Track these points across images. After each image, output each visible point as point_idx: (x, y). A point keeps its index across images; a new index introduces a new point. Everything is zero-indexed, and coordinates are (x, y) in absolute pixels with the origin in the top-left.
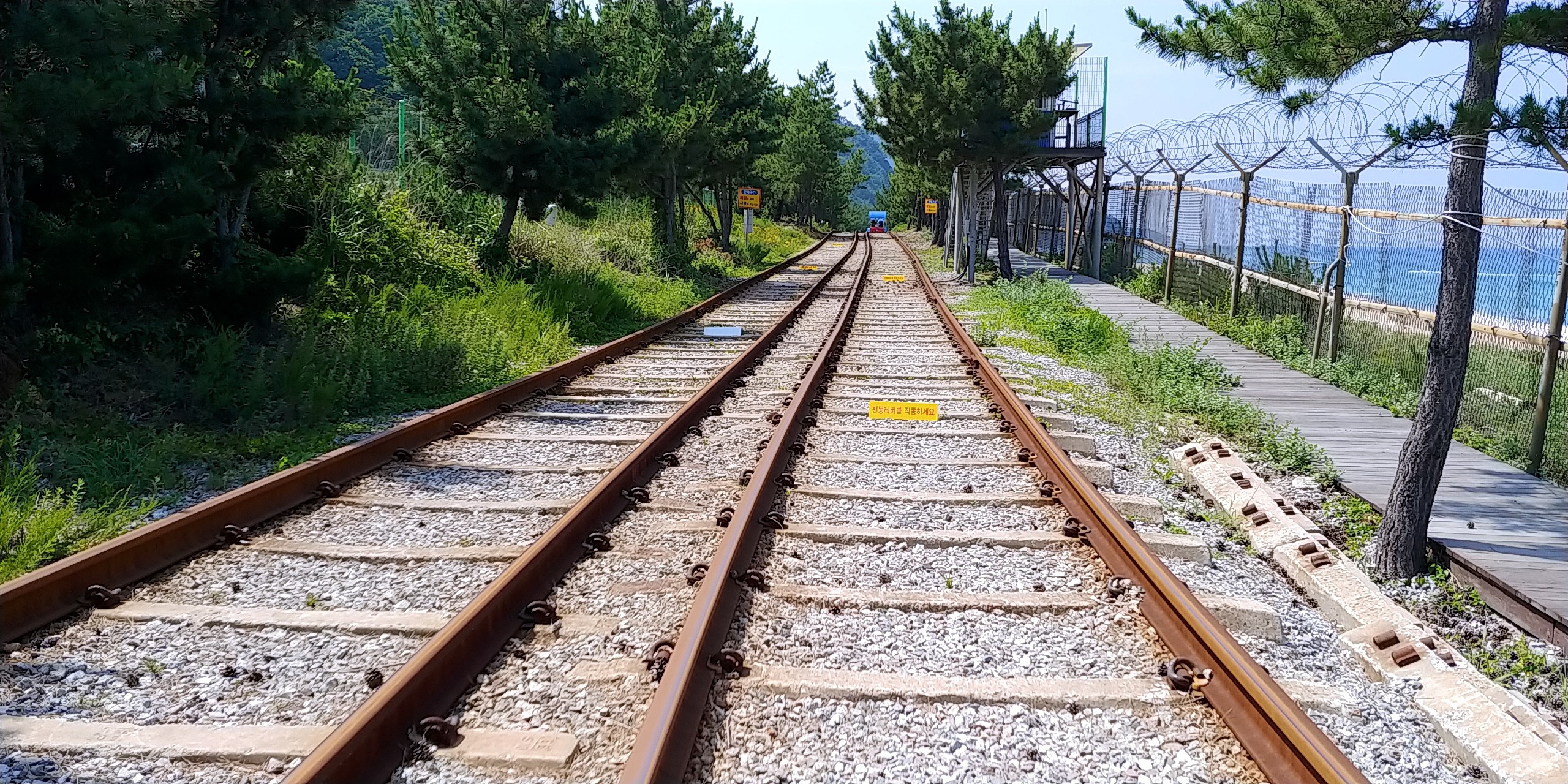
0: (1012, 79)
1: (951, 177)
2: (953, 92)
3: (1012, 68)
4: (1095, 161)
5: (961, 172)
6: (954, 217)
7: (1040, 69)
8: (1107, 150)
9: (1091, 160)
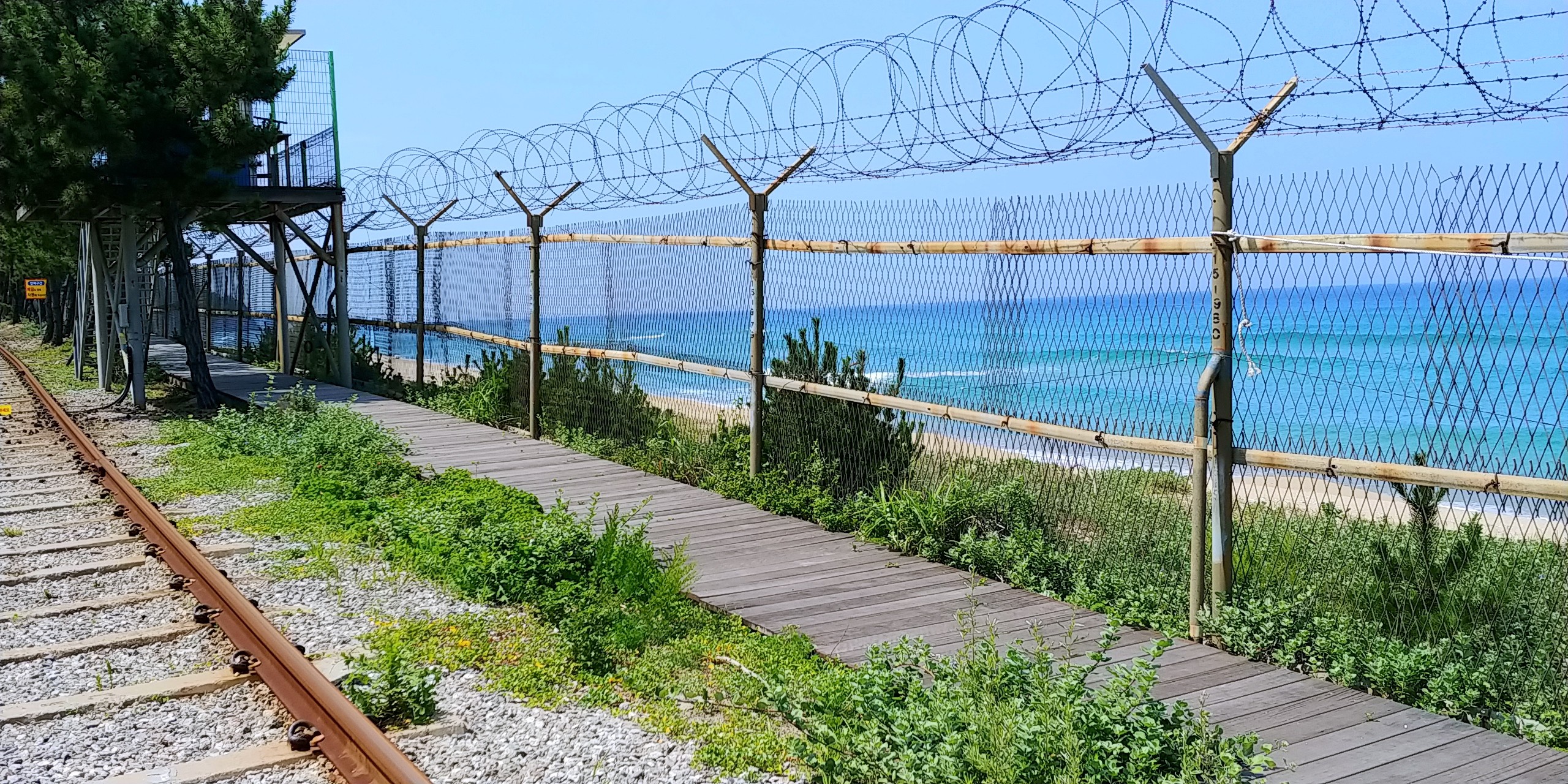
0: (190, 65)
1: (76, 240)
2: (82, 80)
3: (189, 44)
4: (327, 212)
5: (96, 230)
6: (89, 303)
7: (241, 49)
8: (348, 193)
9: (315, 208)
